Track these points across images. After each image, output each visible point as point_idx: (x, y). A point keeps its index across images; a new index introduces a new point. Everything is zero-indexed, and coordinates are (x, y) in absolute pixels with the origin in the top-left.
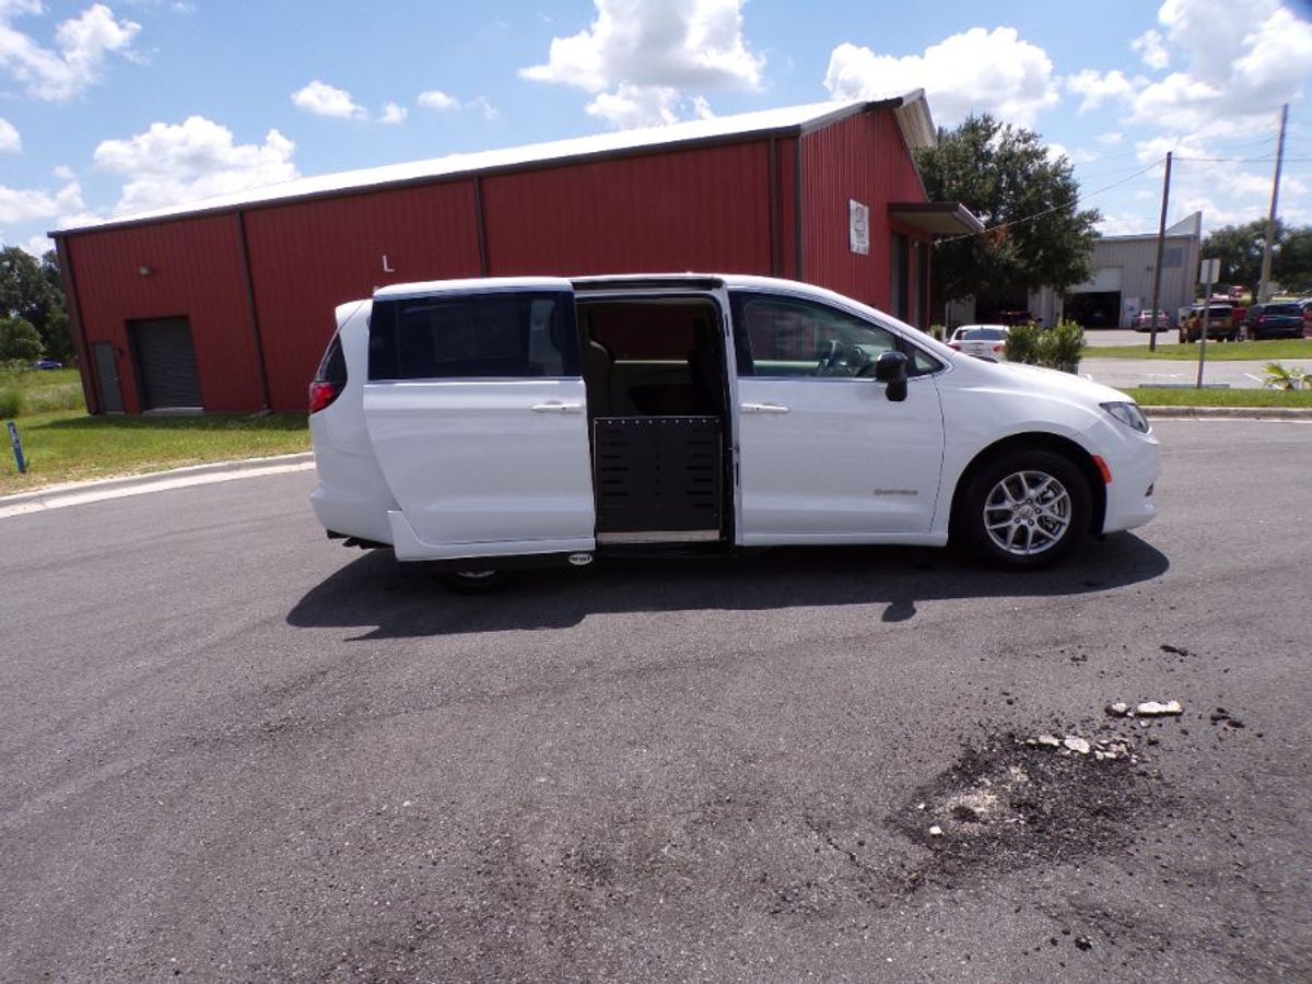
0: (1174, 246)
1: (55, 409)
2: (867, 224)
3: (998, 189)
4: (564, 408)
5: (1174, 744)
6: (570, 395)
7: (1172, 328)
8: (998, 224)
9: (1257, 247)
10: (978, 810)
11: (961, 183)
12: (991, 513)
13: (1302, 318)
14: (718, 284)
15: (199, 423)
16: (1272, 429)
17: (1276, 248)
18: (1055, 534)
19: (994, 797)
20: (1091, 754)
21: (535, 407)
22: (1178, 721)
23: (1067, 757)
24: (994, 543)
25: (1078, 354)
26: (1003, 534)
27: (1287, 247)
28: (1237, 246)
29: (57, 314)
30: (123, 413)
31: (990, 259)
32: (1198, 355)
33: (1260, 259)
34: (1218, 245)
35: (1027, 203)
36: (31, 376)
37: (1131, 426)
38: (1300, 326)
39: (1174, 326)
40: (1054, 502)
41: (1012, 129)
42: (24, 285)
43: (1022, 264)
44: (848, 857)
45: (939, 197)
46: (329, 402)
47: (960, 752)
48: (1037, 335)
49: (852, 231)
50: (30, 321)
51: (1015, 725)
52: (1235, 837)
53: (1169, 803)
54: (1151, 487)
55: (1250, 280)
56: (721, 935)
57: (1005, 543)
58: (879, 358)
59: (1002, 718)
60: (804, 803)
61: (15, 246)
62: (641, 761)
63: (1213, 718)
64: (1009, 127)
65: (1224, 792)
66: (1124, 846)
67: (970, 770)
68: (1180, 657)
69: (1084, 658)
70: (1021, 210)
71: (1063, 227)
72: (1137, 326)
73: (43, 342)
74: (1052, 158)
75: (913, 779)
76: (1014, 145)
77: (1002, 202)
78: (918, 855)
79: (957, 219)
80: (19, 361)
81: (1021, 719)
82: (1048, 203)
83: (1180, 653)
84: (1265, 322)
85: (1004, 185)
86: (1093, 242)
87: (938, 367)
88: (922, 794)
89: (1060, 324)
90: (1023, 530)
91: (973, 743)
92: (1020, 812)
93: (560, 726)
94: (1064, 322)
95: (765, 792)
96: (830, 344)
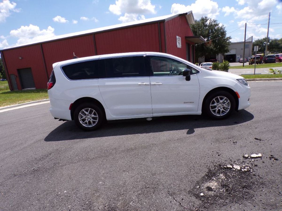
0: (248, 44)
1: (3, 90)
3: (209, 33)
5: (261, 166)
8: (209, 40)
9: (264, 44)
10: (213, 187)
11: (201, 32)
12: (211, 106)
13: (275, 58)
16: (272, 83)
17: (269, 43)
18: (227, 111)
19: (217, 183)
20: (241, 170)
22: (261, 159)
23: (234, 171)
24: (212, 114)
25: (228, 68)
26: (214, 111)
27: (271, 43)
28: (260, 43)
30: (18, 90)
31: (208, 48)
32: (254, 67)
33: (265, 46)
34: (256, 43)
35: (215, 35)
37: (244, 84)
38: (275, 60)
39: (248, 61)
40: (227, 103)
41: (212, 19)
43: (215, 49)
44: (179, 204)
45: (196, 35)
46: (52, 87)
47: (207, 170)
48: (219, 64)
49: (177, 43)
51: (221, 162)
52: (280, 193)
53: (262, 184)
54: (249, 99)
55: (263, 51)
57: (215, 113)
58: (183, 71)
59: (217, 160)
60: (168, 187)
62: (127, 176)
63: (270, 158)
64: (211, 19)
65: (276, 180)
66: (252, 197)
67: (210, 175)
69: (236, 142)
70: (214, 37)
71: (223, 40)
72: (240, 62)
73: (1, 75)
74: (220, 25)
75: (195, 178)
76: (212, 23)
77: (210, 36)
78: (198, 202)
79: (200, 39)
81: (222, 160)
82: (220, 35)
83: (259, 140)
84: (267, 59)
86: (230, 44)
87: (198, 72)
88: (198, 183)
89: (224, 61)
90: (219, 110)
91: (210, 167)
92: (224, 188)
93: (107, 167)
94: (225, 61)
95: (157, 184)
96: (172, 68)
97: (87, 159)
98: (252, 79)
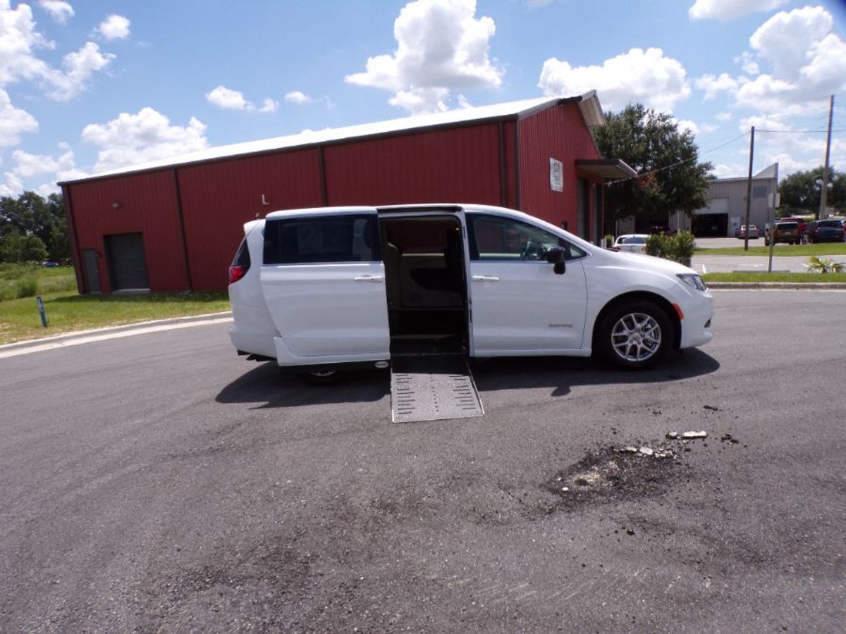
0: (759, 184)
1: (57, 291)
2: (561, 173)
3: (647, 150)
4: (373, 279)
5: (699, 451)
6: (376, 271)
7: (762, 236)
8: (647, 171)
9: (817, 185)
10: (589, 481)
11: (623, 147)
12: (615, 337)
13: (843, 230)
14: (459, 209)
15: (149, 298)
17: (830, 185)
18: (653, 349)
19: (599, 475)
20: (653, 455)
21: (356, 279)
22: (703, 440)
23: (641, 457)
24: (619, 356)
25: (691, 252)
26: (623, 349)
27: (836, 185)
28: (804, 184)
29: (56, 232)
30: (100, 293)
31: (642, 194)
32: (768, 254)
33: (819, 192)
35: (666, 158)
36: (40, 271)
37: (696, 287)
38: (842, 234)
39: (762, 235)
40: (652, 330)
41: (655, 113)
42: (36, 215)
43: (663, 197)
44: (518, 500)
45: (609, 156)
46: (240, 277)
47: (584, 456)
48: (665, 240)
49: (552, 177)
50: (39, 237)
51: (616, 443)
52: (719, 489)
53: (689, 476)
54: (709, 322)
55: (813, 206)
56: (451, 533)
57: (624, 355)
58: (551, 250)
59: (608, 440)
60: (498, 479)
61: (31, 191)
62: (414, 462)
63: (723, 439)
64: (653, 112)
65: (719, 471)
66: (661, 494)
67: (588, 463)
68: (713, 411)
69: (660, 412)
70: (660, 163)
71: (687, 174)
72: (738, 235)
73: (47, 250)
74: (681, 131)
75: (557, 467)
76: (656, 122)
77: (650, 158)
78: (554, 499)
79: (619, 169)
80: (33, 262)
81: (619, 440)
82: (679, 158)
83: (714, 409)
84: (820, 232)
85: (650, 147)
87: (584, 254)
88: (560, 474)
89: (679, 232)
90: (634, 347)
91: (592, 452)
92: (611, 481)
93: (370, 446)
94: (681, 231)
95: (478, 474)
96: (526, 244)
97: (325, 434)
98: (751, 283)
